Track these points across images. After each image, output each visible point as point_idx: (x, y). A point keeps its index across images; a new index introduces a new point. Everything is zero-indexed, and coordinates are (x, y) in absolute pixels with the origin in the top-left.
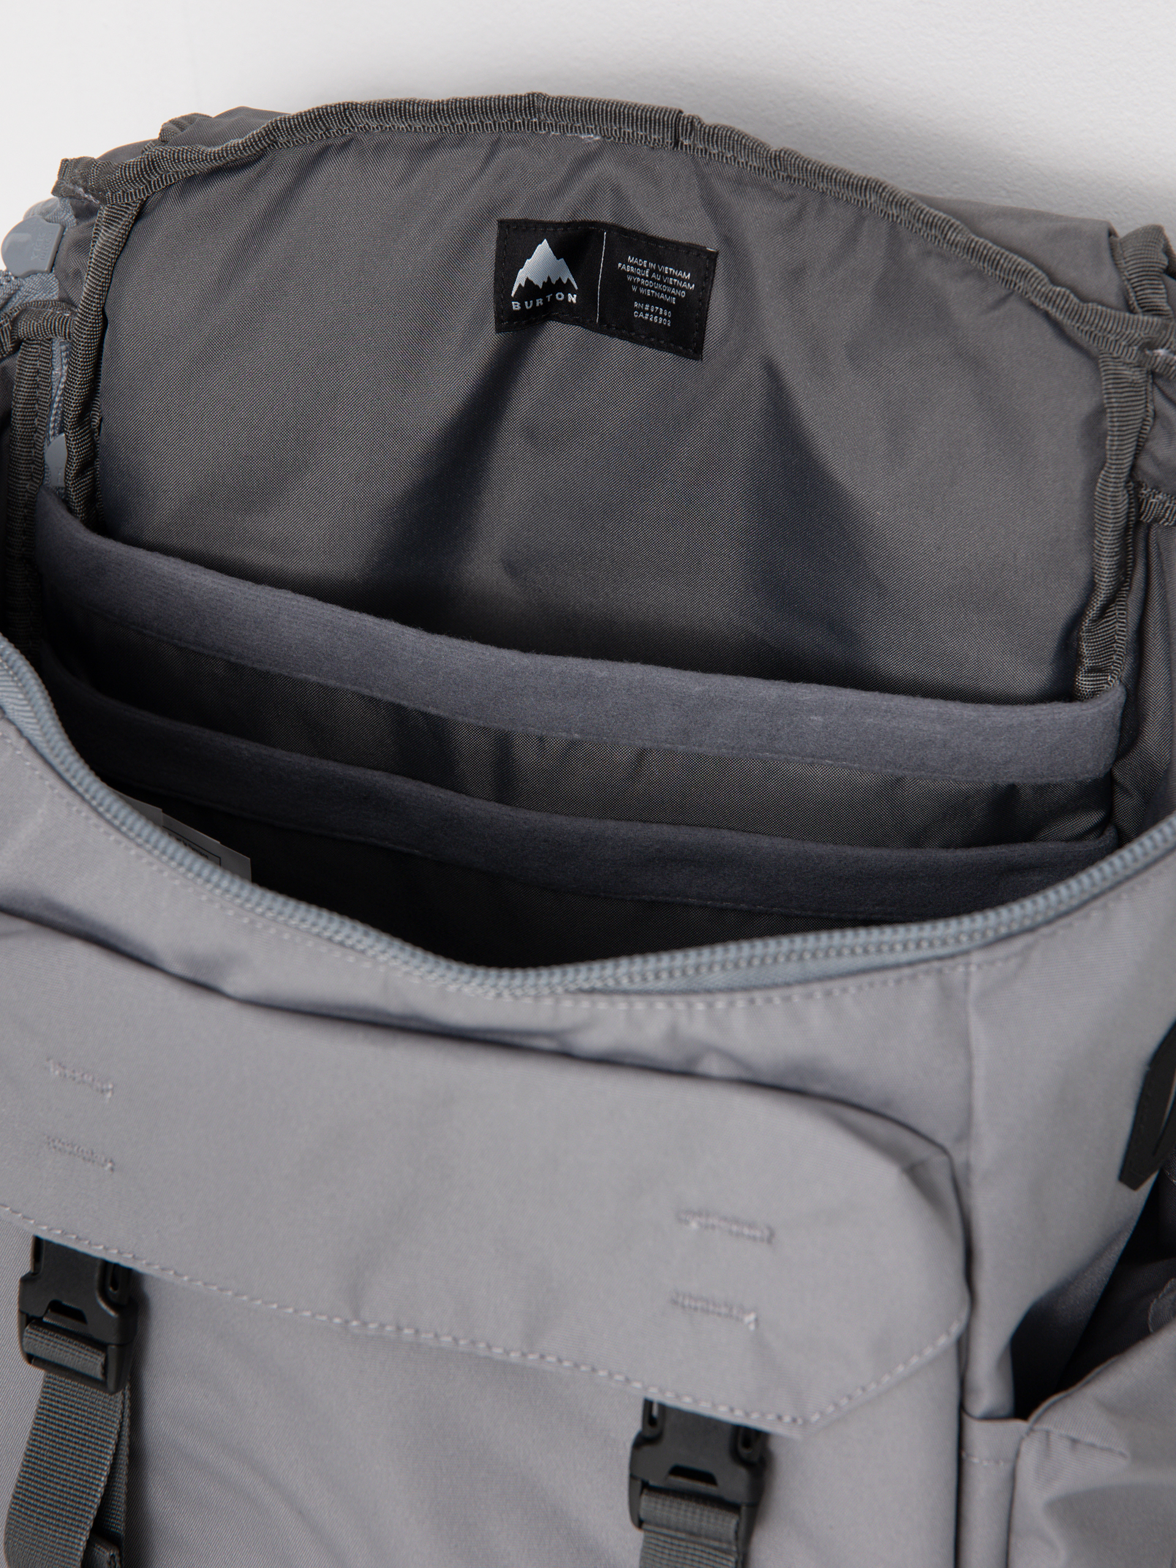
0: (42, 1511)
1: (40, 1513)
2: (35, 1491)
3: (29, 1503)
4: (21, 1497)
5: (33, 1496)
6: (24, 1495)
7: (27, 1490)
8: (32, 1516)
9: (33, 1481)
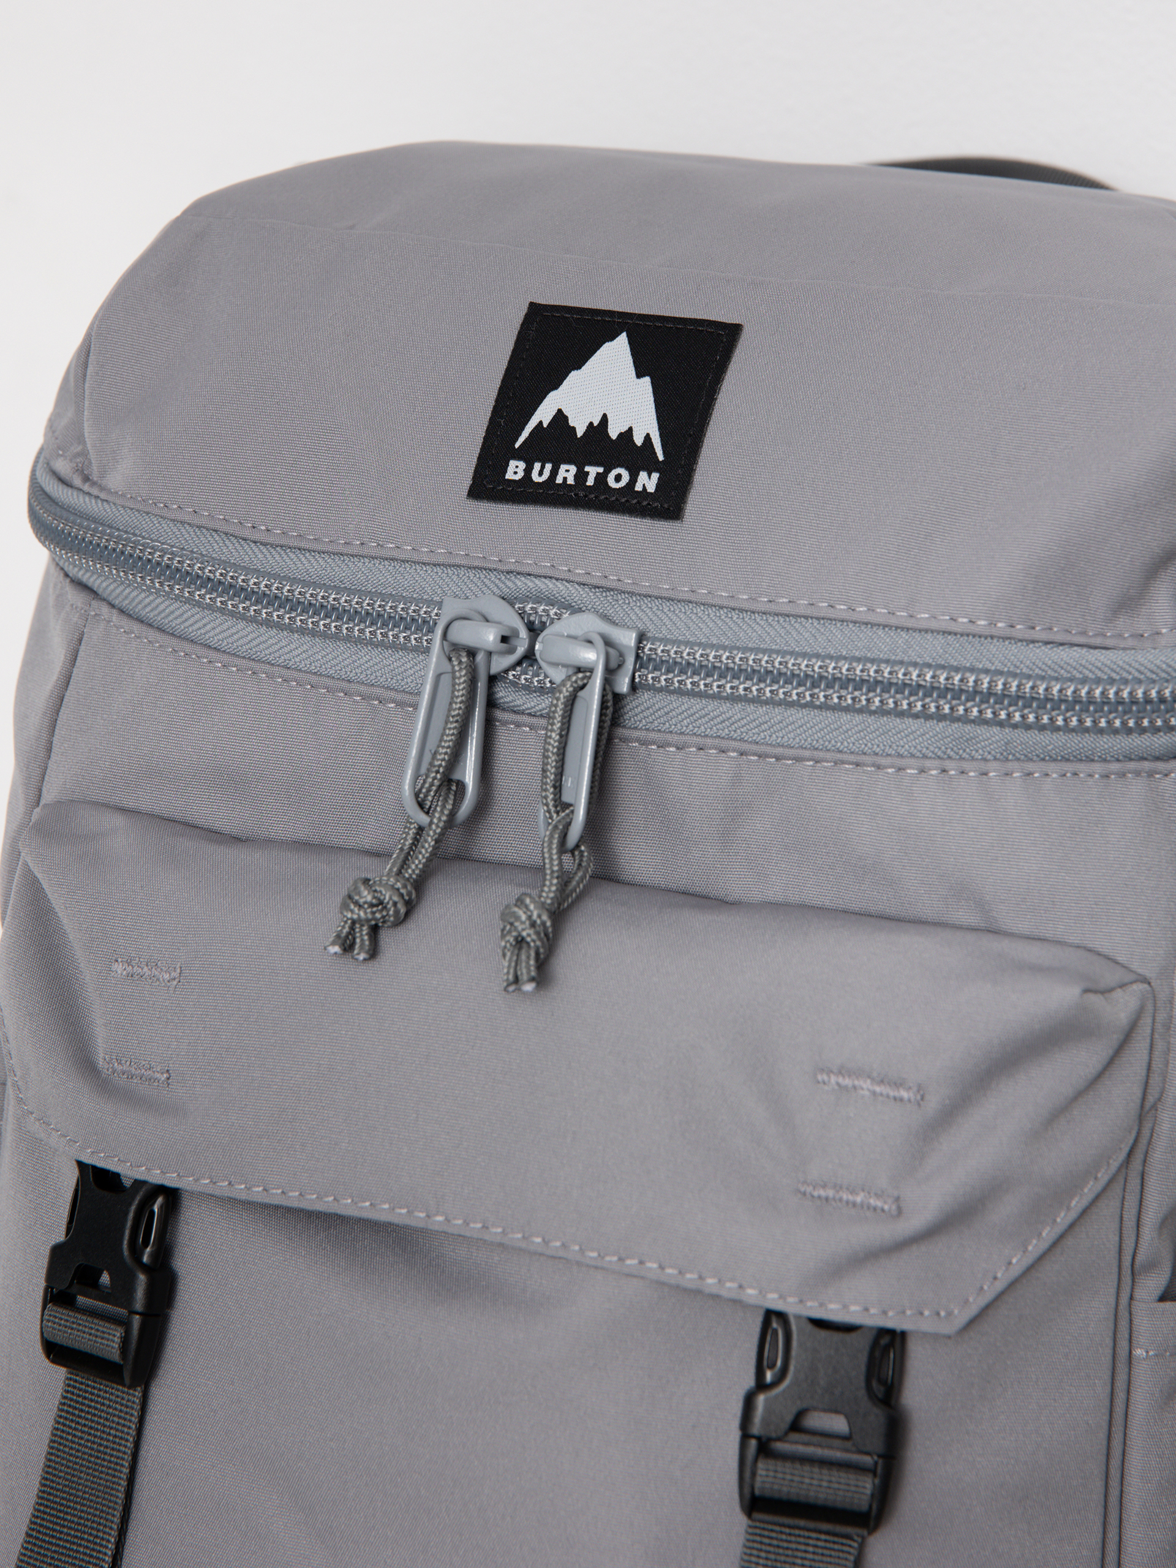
0: (57, 1549)
1: (55, 1552)
2: (51, 1526)
3: (44, 1541)
4: (34, 1534)
5: (48, 1532)
6: (39, 1532)
7: (41, 1526)
8: (45, 1556)
9: (49, 1514)
